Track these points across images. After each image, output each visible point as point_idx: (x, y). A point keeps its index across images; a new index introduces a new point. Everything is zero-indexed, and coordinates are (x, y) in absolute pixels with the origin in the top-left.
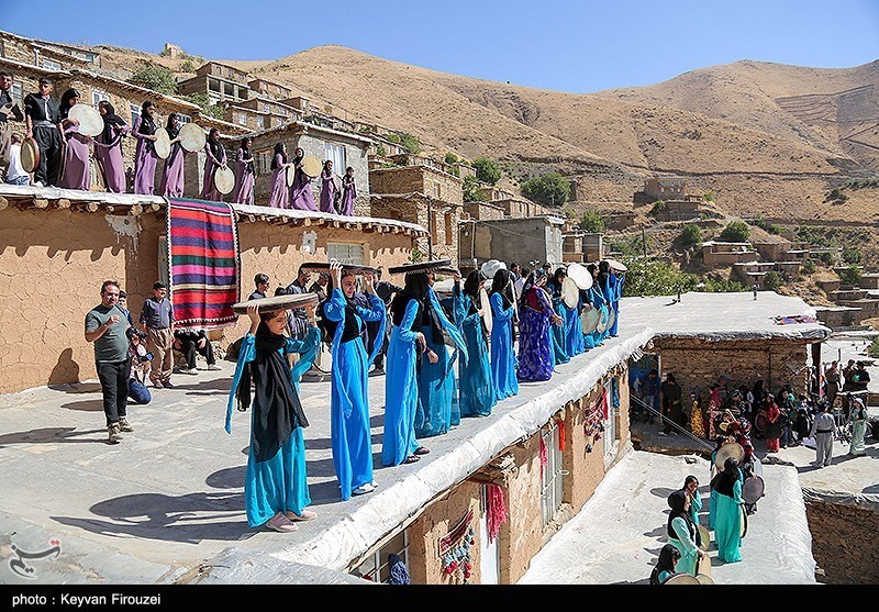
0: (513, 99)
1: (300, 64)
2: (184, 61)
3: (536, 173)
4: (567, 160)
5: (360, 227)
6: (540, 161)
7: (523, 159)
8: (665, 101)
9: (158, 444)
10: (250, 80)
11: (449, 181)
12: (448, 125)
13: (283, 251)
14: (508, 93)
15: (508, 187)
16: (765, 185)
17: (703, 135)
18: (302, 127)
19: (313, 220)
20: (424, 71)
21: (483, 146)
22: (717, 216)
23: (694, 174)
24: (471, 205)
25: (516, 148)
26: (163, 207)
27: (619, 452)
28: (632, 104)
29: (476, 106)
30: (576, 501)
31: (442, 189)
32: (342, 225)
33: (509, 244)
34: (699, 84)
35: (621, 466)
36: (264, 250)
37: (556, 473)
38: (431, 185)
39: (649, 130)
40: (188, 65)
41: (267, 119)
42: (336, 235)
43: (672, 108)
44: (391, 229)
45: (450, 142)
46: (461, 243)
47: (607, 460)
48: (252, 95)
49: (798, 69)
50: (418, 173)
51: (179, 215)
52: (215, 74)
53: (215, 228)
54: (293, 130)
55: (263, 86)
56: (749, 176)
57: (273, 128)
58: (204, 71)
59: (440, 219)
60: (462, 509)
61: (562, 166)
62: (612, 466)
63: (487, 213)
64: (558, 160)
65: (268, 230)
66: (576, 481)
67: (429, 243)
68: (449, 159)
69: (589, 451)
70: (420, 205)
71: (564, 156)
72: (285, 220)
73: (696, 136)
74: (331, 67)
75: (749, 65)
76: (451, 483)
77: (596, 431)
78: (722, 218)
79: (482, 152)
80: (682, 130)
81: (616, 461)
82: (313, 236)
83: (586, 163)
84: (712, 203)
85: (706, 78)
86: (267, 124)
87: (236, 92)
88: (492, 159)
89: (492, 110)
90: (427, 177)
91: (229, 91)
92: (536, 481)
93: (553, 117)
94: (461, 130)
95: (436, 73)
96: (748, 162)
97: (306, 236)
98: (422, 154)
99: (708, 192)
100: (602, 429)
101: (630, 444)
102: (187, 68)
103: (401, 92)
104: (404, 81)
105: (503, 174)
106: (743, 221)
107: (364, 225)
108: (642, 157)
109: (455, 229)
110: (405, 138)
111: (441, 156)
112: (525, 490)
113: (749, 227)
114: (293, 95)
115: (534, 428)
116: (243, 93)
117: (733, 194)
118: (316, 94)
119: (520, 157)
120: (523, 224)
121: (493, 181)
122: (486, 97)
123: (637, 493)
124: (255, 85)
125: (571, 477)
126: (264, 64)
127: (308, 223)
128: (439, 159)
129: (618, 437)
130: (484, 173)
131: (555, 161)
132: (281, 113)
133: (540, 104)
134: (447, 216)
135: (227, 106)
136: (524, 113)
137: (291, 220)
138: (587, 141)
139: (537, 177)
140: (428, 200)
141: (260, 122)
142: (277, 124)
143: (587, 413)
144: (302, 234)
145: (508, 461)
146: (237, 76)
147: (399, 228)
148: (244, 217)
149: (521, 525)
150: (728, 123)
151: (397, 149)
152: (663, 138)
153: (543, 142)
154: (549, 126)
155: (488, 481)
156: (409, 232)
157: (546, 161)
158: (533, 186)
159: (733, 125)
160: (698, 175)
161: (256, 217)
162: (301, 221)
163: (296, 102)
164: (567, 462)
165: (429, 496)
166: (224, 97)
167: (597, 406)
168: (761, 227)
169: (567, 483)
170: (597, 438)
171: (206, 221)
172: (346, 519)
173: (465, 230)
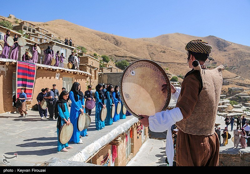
0: (114, 39)
1: (52, 24)
2: (15, 20)
3: (120, 60)
4: (129, 57)
5: (73, 73)
6: (121, 57)
7: (116, 56)
8: (156, 42)
9: (16, 134)
10: (36, 28)
11: (95, 61)
12: (95, 45)
13: (50, 78)
14: (112, 37)
15: (111, 64)
16: (182, 66)
17: (166, 52)
18: (54, 43)
19: (59, 70)
20: (88, 29)
21: (105, 51)
22: (170, 74)
23: (163, 63)
24: (101, 68)
25: (114, 53)
26: (16, 63)
27: (145, 139)
28: (147, 42)
29: (103, 40)
30: (134, 152)
31: (93, 63)
32: (68, 72)
33: (113, 80)
34: (165, 38)
35: (146, 143)
36: (45, 78)
37: (129, 144)
38: (90, 62)
39: (152, 50)
40: (17, 21)
41: (41, 40)
42: (65, 74)
43: (158, 44)
44: (82, 74)
45: (95, 50)
46: (99, 79)
47: (142, 141)
48: (36, 32)
49: (191, 36)
50: (86, 58)
51: (20, 66)
52: (25, 25)
53: (30, 71)
54: (51, 43)
55: (40, 30)
56: (178, 64)
57: (43, 42)
58: (22, 24)
59: (93, 72)
60: (106, 153)
61: (127, 59)
62: (144, 143)
63: (106, 71)
64: (126, 57)
65: (46, 72)
66: (135, 147)
67: (90, 79)
68: (95, 55)
69: (138, 138)
70: (87, 67)
71: (128, 56)
72: (51, 69)
73: (164, 52)
74: (61, 26)
75: (178, 34)
76: (106, 144)
77: (140, 133)
78: (171, 75)
79: (105, 53)
80: (160, 50)
81: (144, 141)
82: (59, 74)
83: (134, 58)
84: (168, 71)
85: (167, 37)
86: (41, 41)
87: (32, 31)
88: (107, 55)
89: (108, 42)
90: (89, 59)
91: (29, 30)
92: (125, 146)
93: (125, 44)
94: (98, 47)
95: (92, 30)
96: (178, 60)
97: (57, 75)
98: (87, 53)
99: (167, 68)
100: (141, 132)
101: (148, 137)
102: (16, 22)
103: (81, 34)
104: (82, 32)
105: (110, 60)
106: (177, 76)
107: (74, 72)
108: (150, 57)
109: (97, 75)
110: (82, 48)
111: (92, 54)
112: (122, 148)
113: (178, 78)
114: (49, 33)
115: (126, 129)
116: (34, 31)
117: (174, 68)
118: (56, 33)
119: (115, 55)
120: (117, 75)
121: (107, 62)
122: (106, 38)
123: (151, 150)
124: (38, 29)
125: (133, 146)
126: (40, 23)
127: (58, 71)
128: (92, 55)
129: (145, 135)
130: (105, 59)
131: (125, 57)
132: (46, 38)
133: (121, 41)
134: (95, 71)
135: (29, 35)
136: (117, 43)
137: (53, 69)
138: (135, 52)
139: (120, 61)
140: (90, 66)
141: (39, 40)
142: (44, 41)
143: (138, 127)
144: (55, 74)
145: (120, 138)
146: (32, 26)
147: (84, 73)
148: (39, 68)
149: (121, 158)
150: (173, 49)
151: (80, 51)
152: (155, 52)
153: (122, 51)
154: (124, 47)
155: (114, 144)
156: (86, 75)
157: (123, 57)
158: (119, 64)
159: (174, 50)
160: (165, 63)
161: (43, 68)
162: (56, 70)
163: (50, 35)
164: (132, 141)
165: (100, 147)
166: (28, 32)
167: (140, 125)
168: (181, 78)
169: (132, 147)
170: (140, 134)
171: (28, 68)
172: (80, 152)
173: (100, 75)
